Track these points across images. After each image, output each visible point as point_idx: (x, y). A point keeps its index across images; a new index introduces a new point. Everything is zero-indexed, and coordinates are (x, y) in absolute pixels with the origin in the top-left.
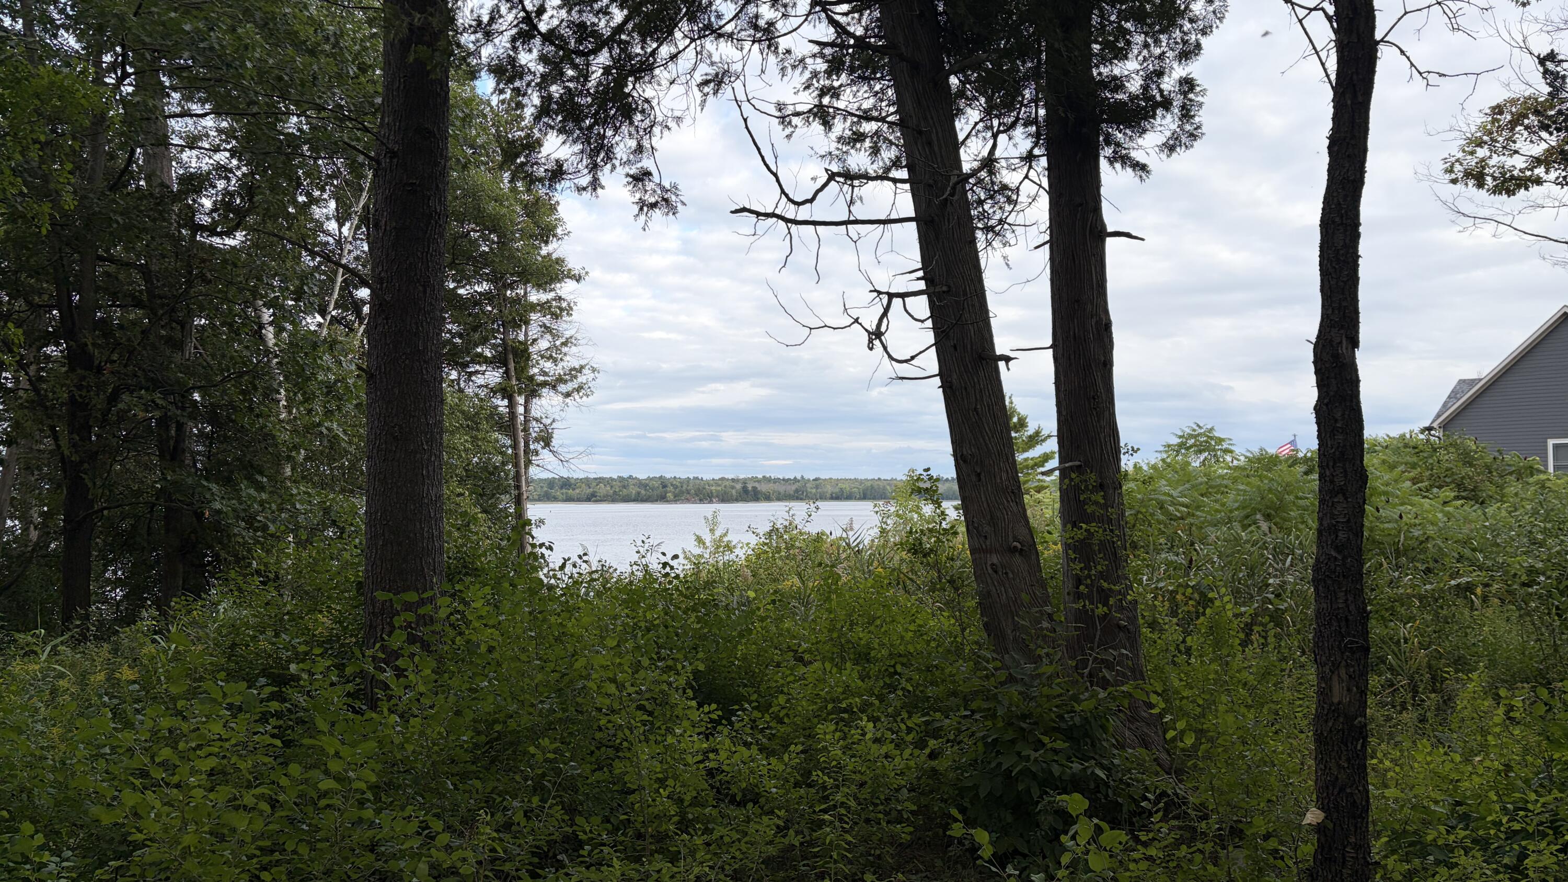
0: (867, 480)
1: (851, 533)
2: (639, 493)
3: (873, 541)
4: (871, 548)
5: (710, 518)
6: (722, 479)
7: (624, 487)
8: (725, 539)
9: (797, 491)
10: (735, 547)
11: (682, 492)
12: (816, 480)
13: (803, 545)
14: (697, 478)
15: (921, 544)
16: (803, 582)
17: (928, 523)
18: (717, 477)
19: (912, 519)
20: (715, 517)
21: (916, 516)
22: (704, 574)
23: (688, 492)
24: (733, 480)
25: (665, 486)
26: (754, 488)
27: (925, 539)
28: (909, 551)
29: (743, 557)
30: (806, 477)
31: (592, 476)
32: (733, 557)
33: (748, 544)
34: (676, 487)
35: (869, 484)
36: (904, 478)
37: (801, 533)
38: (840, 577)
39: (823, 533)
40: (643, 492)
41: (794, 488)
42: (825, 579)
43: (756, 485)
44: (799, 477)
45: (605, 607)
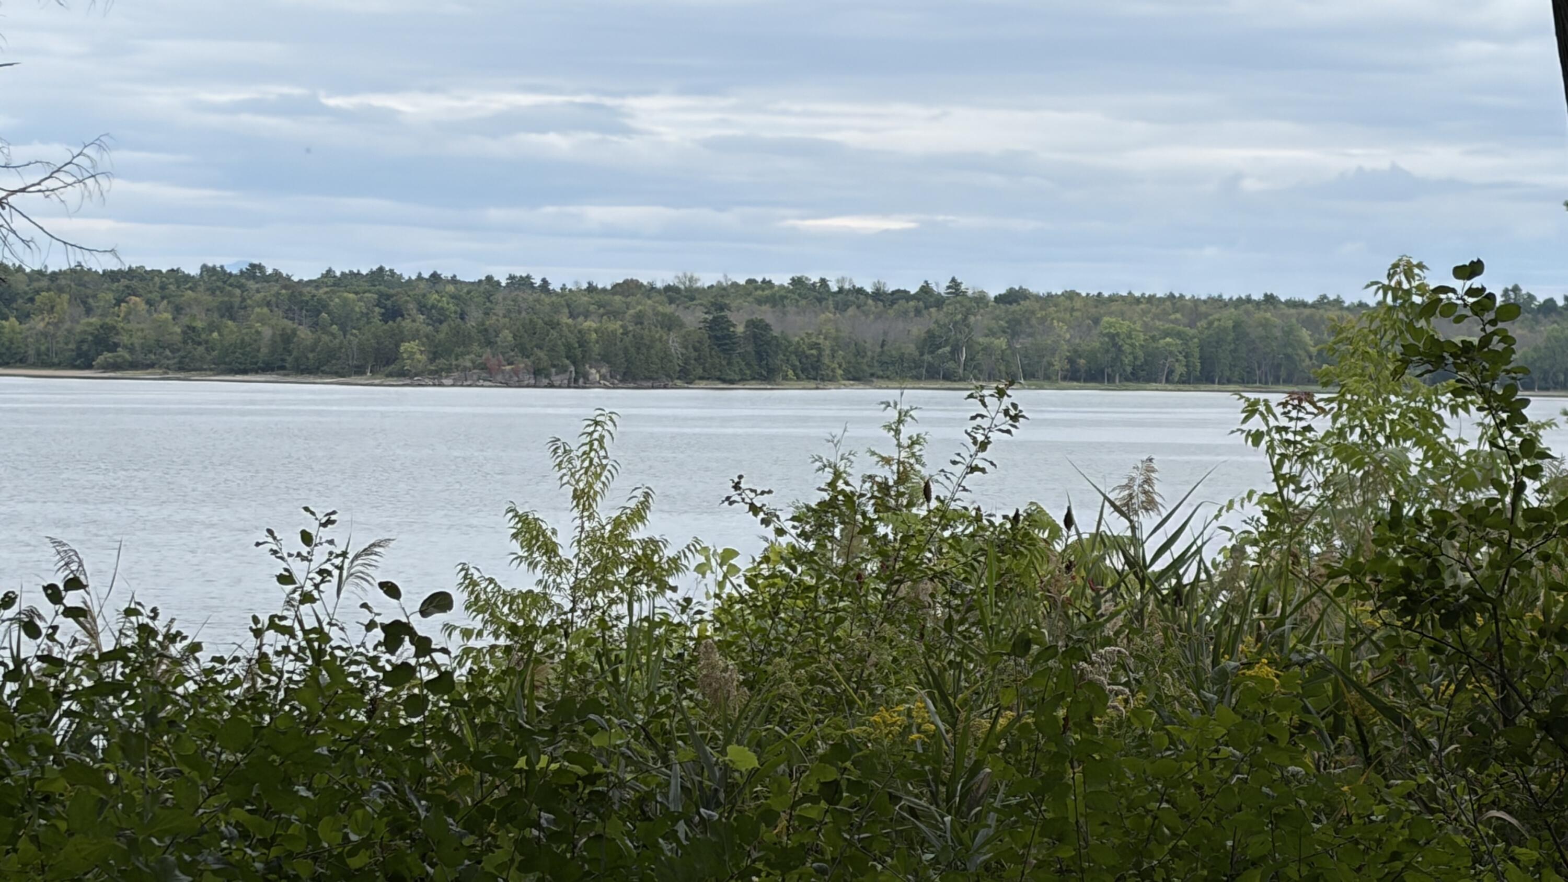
0: (1217, 303)
1: (1147, 521)
2: (287, 338)
3: (1237, 552)
4: (1229, 581)
5: (576, 445)
6: (629, 288)
7: (229, 311)
8: (638, 534)
9: (931, 342)
10: (675, 565)
11: (461, 339)
12: (1012, 297)
13: (953, 564)
14: (524, 283)
15: (1434, 570)
16: (951, 716)
17: (1467, 483)
18: (604, 282)
19: (1402, 464)
20: (595, 443)
21: (1416, 454)
22: (549, 673)
23: (488, 338)
24: (670, 292)
25: (393, 313)
26: (758, 329)
27: (1452, 550)
28: (1385, 599)
29: (710, 607)
30: (969, 285)
31: (99, 264)
32: (666, 604)
33: (727, 555)
34: (436, 316)
35: (1226, 319)
36: (1372, 298)
37: (945, 516)
38: (1101, 696)
39: (1036, 517)
40: (304, 333)
41: (918, 329)
42: (1043, 706)
43: (767, 314)
44: (941, 287)
45: (155, 795)
